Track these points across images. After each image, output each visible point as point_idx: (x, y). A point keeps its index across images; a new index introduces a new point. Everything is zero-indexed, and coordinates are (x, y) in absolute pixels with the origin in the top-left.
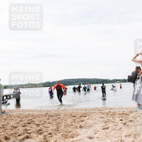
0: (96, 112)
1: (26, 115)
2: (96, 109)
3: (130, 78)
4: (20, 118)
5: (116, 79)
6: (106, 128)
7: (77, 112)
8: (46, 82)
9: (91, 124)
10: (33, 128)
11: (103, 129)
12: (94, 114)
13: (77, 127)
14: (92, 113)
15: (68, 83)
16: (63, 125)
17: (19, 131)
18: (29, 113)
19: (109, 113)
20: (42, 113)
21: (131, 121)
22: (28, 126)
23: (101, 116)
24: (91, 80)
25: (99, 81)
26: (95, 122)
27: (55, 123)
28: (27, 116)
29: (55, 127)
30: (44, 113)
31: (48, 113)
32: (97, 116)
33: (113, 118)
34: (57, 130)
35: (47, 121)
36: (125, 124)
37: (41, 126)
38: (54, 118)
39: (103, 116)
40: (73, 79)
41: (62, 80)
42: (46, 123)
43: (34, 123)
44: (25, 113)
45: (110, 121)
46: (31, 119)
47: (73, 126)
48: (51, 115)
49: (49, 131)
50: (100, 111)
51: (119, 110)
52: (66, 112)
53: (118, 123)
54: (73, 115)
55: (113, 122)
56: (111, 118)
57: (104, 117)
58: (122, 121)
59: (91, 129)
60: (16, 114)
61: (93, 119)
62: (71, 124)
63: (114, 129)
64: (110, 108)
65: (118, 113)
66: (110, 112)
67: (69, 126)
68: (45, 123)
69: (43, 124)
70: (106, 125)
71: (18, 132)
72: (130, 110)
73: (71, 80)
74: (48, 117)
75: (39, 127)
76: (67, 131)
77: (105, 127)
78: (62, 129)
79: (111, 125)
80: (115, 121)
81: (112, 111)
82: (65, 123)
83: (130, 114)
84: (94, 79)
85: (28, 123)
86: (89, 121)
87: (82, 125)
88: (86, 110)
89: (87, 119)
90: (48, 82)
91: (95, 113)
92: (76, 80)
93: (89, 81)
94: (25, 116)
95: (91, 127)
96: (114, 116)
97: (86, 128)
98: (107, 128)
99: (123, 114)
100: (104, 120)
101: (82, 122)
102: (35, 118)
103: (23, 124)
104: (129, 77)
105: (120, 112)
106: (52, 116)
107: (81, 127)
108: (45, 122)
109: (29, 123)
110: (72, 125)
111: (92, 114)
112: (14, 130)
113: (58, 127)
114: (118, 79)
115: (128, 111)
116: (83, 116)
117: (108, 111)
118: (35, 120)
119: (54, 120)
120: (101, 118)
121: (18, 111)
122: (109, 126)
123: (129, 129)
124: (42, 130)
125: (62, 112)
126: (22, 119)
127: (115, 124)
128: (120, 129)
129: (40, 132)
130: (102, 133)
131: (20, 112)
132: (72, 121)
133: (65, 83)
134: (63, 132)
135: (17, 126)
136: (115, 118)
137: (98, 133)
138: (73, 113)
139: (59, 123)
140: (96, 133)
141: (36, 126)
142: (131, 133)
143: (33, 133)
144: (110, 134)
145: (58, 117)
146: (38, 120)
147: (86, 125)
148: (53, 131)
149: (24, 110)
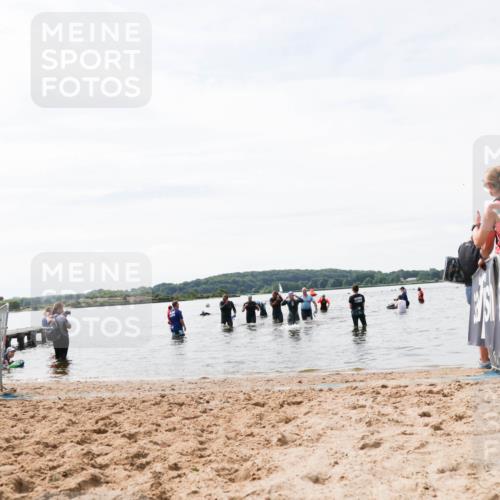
0: (336, 387)
1: (89, 404)
2: (336, 377)
3: (454, 266)
4: (70, 412)
5: (405, 270)
6: (372, 442)
7: (269, 388)
8: (159, 286)
9: (319, 429)
10: (114, 448)
11: (362, 448)
12: (330, 395)
13: (268, 441)
14: (321, 390)
15: (235, 286)
16: (218, 435)
17: (65, 459)
18: (100, 395)
19: (383, 391)
20: (147, 393)
21: (460, 418)
22: (96, 440)
23: (352, 400)
24: (316, 276)
25: (344, 276)
26: (332, 423)
27: (190, 428)
28: (93, 404)
29: (190, 444)
30: (154, 395)
31: (166, 392)
32: (339, 403)
33: (396, 408)
34: (200, 452)
35: (163, 422)
36: (437, 428)
37: (143, 442)
38: (189, 411)
39: (361, 403)
40: (253, 274)
41: (214, 277)
42: (160, 429)
43: (117, 429)
44: (84, 395)
45: (385, 419)
46: (108, 417)
47: (257, 439)
48: (176, 401)
49: (171, 457)
50: (348, 385)
51: (419, 381)
52: (228, 390)
53: (412, 426)
54: (255, 400)
55: (397, 422)
56: (389, 409)
57: (364, 403)
58: (426, 420)
59: (321, 450)
60: (53, 397)
61: (326, 413)
62: (249, 431)
63: (401, 448)
64: (386, 374)
66: (384, 387)
67: (240, 438)
68: (156, 430)
69: (148, 433)
70: (372, 434)
71: (62, 461)
72: (455, 377)
73: (244, 275)
74: (165, 407)
75: (134, 444)
76: (235, 457)
77: (367, 441)
78: (215, 449)
79: (388, 432)
80: (402, 418)
81: (392, 383)
82: (225, 429)
83: (456, 393)
84: (326, 270)
85: (95, 431)
86: (312, 420)
87: (286, 434)
88: (300, 382)
89: (306, 414)
90: (164, 284)
91: (330, 390)
92: (261, 277)
93: (309, 279)
94: (87, 407)
95: (318, 440)
96: (398, 399)
97: (300, 445)
98: (377, 445)
99: (430, 392)
100: (363, 415)
101: (287, 423)
102: (120, 413)
103: (80, 434)
104: (450, 261)
105: (418, 385)
106: (181, 405)
107: (283, 442)
108: (155, 427)
109: (99, 432)
110: (251, 435)
111: (321, 394)
112: (48, 457)
113: (201, 443)
114: (410, 269)
115: (449, 381)
116: (288, 404)
117: (377, 383)
118: (120, 418)
119: (187, 419)
120: (355, 408)
121: (62, 387)
122: (381, 436)
123: (453, 447)
124: (145, 456)
125: (216, 389)
126: (75, 415)
127: (403, 429)
128: (423, 445)
129: (139, 462)
130: (357, 462)
131: (69, 391)
132: (252, 421)
133: (226, 287)
134: (218, 459)
135: (56, 443)
136: (401, 408)
137: (344, 461)
138: (255, 391)
139: (205, 428)
140: (336, 463)
141: (126, 440)
142: (460, 460)
143: (116, 464)
144: (387, 464)
145: (201, 408)
146: (132, 418)
147: (301, 433)
148: (184, 458)
149: (81, 386)
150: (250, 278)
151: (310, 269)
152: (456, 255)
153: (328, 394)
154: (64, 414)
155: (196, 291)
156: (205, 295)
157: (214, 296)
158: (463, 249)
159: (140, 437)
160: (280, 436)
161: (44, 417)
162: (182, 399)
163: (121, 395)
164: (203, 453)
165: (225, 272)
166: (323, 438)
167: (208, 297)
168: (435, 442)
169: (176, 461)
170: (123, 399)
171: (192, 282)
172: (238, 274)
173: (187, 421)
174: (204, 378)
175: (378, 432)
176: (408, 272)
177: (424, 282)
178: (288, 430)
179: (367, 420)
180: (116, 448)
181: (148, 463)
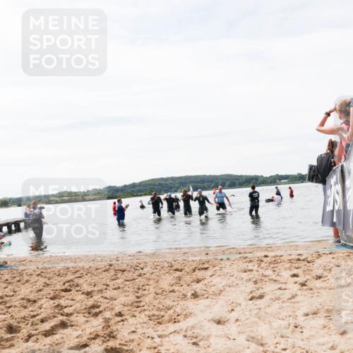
0: (232, 257)
1: (59, 271)
2: (232, 250)
3: (314, 171)
4: (45, 277)
5: (280, 174)
6: (257, 295)
7: (185, 258)
9: (220, 287)
10: (76, 301)
11: (251, 299)
12: (228, 263)
13: (185, 296)
14: (222, 260)
15: (160, 187)
16: (150, 292)
17: (42, 310)
18: (66, 265)
19: (265, 259)
20: (99, 263)
21: (319, 277)
22: (64, 297)
23: (244, 266)
24: (217, 179)
25: (238, 180)
26: (229, 282)
27: (130, 287)
28: (61, 271)
29: (130, 298)
30: (104, 264)
31: (113, 263)
32: (234, 268)
33: (274, 271)
34: (137, 304)
35: (111, 283)
36: (303, 285)
37: (97, 297)
38: (129, 275)
39: (250, 268)
40: (173, 179)
41: (146, 181)
42: (108, 288)
43: (78, 288)
44: (56, 265)
45: (266, 279)
46: (72, 280)
47: (177, 294)
48: (120, 269)
49: (117, 307)
50: (241, 255)
51: (290, 252)
52: (157, 260)
53: (286, 283)
54: (175, 267)
55: (275, 281)
56: (269, 272)
57: (252, 268)
58: (296, 279)
59: (222, 300)
60: (33, 267)
61: (224, 275)
62: (171, 289)
63: (278, 299)
64: (268, 248)
65: (286, 258)
66: (266, 256)
67: (165, 293)
68: (106, 289)
69: (101, 291)
70: (258, 289)
71: (40, 311)
72: (315, 249)
73: (167, 179)
74: (112, 273)
75: (91, 299)
76: (161, 307)
77: (254, 294)
78: (148, 302)
79: (269, 288)
80: (278, 278)
81: (271, 254)
82: (155, 288)
83: (317, 260)
84: (224, 175)
85: (63, 290)
86: (216, 280)
87: (197, 290)
88: (207, 254)
89: (211, 276)
90: (110, 187)
91: (228, 259)
92: (179, 180)
93: (212, 181)
94: (58, 273)
95: (220, 294)
96: (276, 265)
97: (207, 298)
98: (261, 297)
99: (299, 260)
100: (252, 276)
101: (198, 282)
102: (80, 277)
103: (53, 292)
104: (311, 168)
105: (290, 255)
106: (123, 271)
107: (195, 296)
108: (105, 287)
109: (66, 290)
110: (173, 291)
111: (222, 262)
112: (31, 309)
113: (138, 297)
114: (283, 174)
115: (311, 252)
116: (199, 269)
117: (261, 254)
118: (81, 281)
119: (128, 281)
120: (245, 271)
121: (39, 260)
122: (264, 291)
123: (315, 298)
124: (98, 307)
125: (148, 260)
126: (49, 279)
127: (280, 286)
128: (293, 297)
129: (94, 311)
130: (247, 309)
131: (44, 262)
132: (174, 282)
133: (153, 188)
134: (150, 308)
135: (36, 299)
136: (278, 271)
137: (238, 309)
138: (175, 261)
139: (140, 287)
140: (233, 310)
141: (85, 296)
142: (319, 307)
143: (78, 313)
144: (268, 310)
145: (137, 273)
146: (89, 281)
147: (208, 290)
148: (126, 308)
149: (53, 259)
150: (171, 181)
151: (212, 174)
152: (315, 163)
153: (226, 262)
154: (41, 279)
155: (133, 191)
156: (139, 194)
157: (145, 195)
158: (320, 159)
159: (95, 293)
160: (193, 292)
161: (27, 281)
162: (124, 267)
163: (81, 265)
164: (139, 304)
165: (153, 178)
166: (223, 293)
167: (141, 196)
168: (301, 295)
169: (120, 310)
170: (83, 268)
171: (130, 185)
172: (162, 179)
173: (127, 282)
174: (140, 252)
175: (262, 288)
176: (281, 176)
177: (293, 183)
178: (198, 287)
179: (254, 280)
180: (78, 302)
181: (100, 312)
